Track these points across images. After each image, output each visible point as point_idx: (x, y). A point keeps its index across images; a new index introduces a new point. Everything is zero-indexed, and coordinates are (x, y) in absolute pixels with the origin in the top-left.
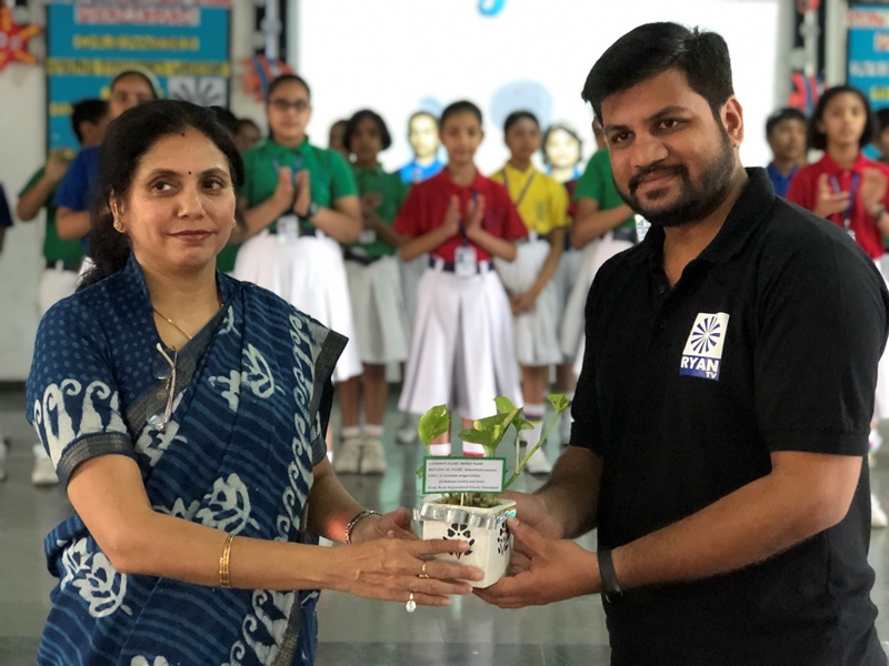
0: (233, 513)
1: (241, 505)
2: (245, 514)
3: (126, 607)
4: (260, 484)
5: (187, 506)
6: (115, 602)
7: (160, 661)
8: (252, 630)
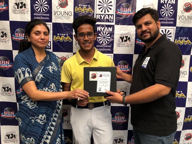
3: (37, 106)
4: (57, 84)
5: (45, 89)
6: (35, 106)
7: (44, 115)
8: (57, 107)
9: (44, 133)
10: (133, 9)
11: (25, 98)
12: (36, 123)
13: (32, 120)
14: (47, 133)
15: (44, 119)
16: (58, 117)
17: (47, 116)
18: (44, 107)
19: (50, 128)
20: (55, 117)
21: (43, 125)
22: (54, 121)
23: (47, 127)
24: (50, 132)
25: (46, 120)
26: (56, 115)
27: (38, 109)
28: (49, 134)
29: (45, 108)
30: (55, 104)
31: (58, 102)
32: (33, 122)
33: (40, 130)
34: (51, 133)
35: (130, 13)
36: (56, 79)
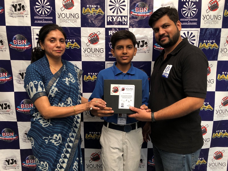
2: (71, 105)
3: (51, 124)
4: (74, 99)
5: (61, 104)
6: (48, 124)
7: (59, 135)
8: (74, 126)
9: (59, 156)
10: (150, 9)
11: (37, 114)
12: (50, 144)
13: (46, 140)
14: (63, 156)
15: (59, 139)
16: (75, 137)
17: (63, 136)
18: (59, 125)
19: (66, 149)
20: (72, 136)
21: (58, 147)
22: (71, 141)
23: (63, 149)
24: (66, 154)
25: (61, 141)
26: (73, 134)
27: (53, 127)
28: (65, 157)
29: (61, 126)
30: (72, 121)
31: (75, 120)
32: (47, 143)
33: (55, 153)
34: (68, 155)
35: (147, 14)
36: (73, 93)
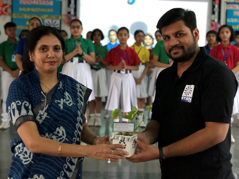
0: (61, 137)
1: (63, 135)
2: (64, 137)
5: (49, 135)
7: (41, 176)
8: (66, 168)
